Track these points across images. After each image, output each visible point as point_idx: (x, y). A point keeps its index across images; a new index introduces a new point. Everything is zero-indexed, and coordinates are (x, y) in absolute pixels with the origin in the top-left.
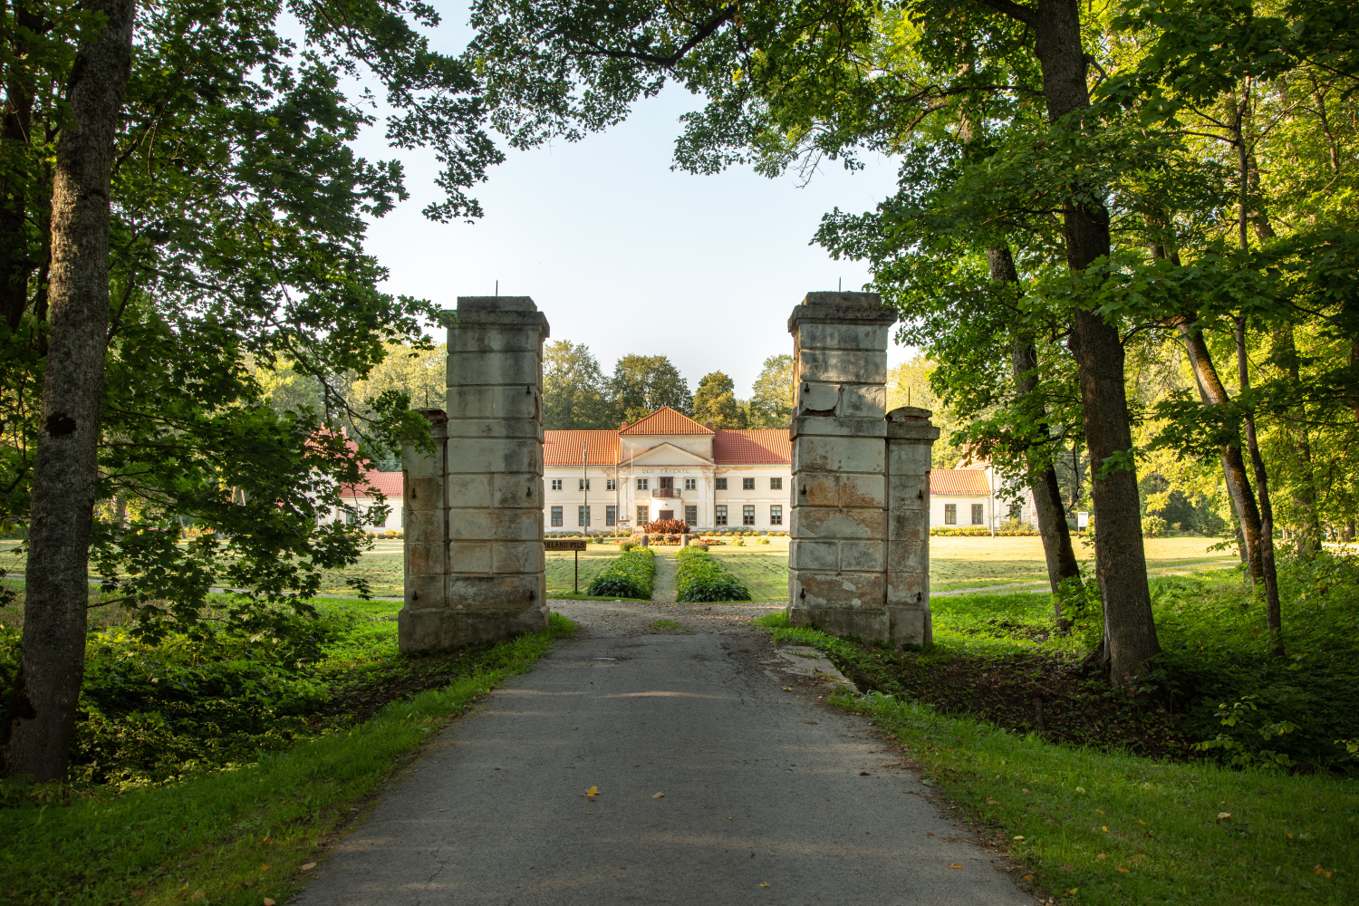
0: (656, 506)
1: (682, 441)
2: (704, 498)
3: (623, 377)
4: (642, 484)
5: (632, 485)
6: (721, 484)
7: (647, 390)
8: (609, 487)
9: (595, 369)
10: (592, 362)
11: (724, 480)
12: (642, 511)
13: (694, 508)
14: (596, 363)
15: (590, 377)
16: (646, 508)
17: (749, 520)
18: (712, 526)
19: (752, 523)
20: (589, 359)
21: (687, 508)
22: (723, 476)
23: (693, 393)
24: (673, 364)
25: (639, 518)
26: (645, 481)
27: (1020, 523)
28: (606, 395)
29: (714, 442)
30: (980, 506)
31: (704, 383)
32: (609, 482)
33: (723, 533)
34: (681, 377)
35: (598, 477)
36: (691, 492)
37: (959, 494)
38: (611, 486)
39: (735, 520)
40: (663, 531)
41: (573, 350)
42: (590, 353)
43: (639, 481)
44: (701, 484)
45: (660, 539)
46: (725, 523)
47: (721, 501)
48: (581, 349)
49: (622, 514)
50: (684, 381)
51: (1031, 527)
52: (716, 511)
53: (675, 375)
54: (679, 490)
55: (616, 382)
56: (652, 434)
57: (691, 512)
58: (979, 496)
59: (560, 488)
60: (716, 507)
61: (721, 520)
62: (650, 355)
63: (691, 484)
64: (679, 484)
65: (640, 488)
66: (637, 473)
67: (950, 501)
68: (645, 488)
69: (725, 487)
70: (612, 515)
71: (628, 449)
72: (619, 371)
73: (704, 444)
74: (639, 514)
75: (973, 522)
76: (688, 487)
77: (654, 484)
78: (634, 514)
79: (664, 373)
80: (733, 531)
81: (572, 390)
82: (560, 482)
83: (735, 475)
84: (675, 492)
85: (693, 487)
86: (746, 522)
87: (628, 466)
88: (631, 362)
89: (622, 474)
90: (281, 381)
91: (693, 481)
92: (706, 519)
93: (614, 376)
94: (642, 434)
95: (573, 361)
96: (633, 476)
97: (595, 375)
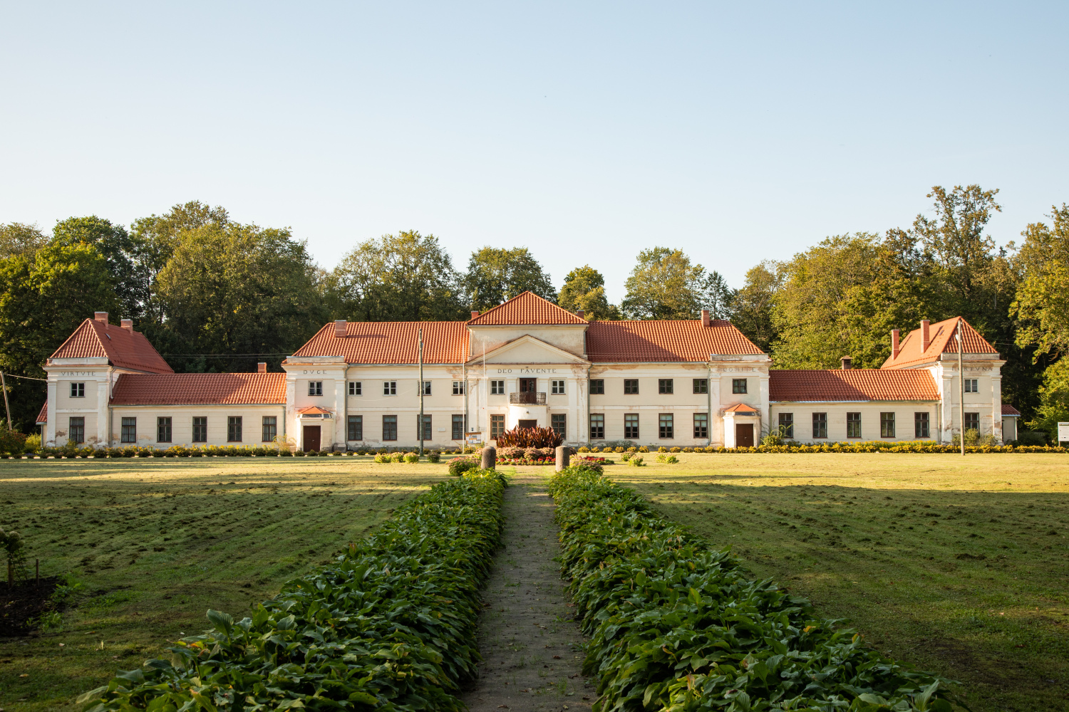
0: (515, 415)
1: (548, 333)
2: (575, 405)
3: (479, 273)
4: (497, 387)
5: (485, 388)
6: (596, 387)
7: (505, 287)
8: (455, 391)
9: (446, 263)
10: (442, 255)
11: (601, 382)
12: (497, 420)
13: (563, 417)
14: (447, 257)
15: (440, 272)
16: (502, 417)
17: (632, 432)
18: (586, 440)
19: (636, 436)
20: (439, 252)
21: (554, 417)
22: (599, 377)
23: (558, 291)
24: (535, 257)
25: (494, 430)
26: (501, 383)
27: (978, 436)
28: (458, 292)
29: (588, 335)
30: (925, 415)
31: (570, 278)
32: (455, 385)
33: (601, 449)
34: (544, 271)
35: (441, 378)
36: (558, 397)
37: (899, 400)
38: (458, 390)
39: (615, 431)
40: (524, 445)
41: (421, 241)
42: (441, 245)
43: (494, 383)
44: (571, 387)
45: (519, 455)
46: (601, 435)
47: (597, 409)
48: (429, 240)
49: (472, 425)
50: (548, 277)
51: (994, 441)
52: (590, 421)
53: (538, 269)
54: (544, 394)
55: (470, 278)
56: (509, 324)
57: (559, 421)
58: (924, 402)
59: (394, 392)
60: (590, 415)
61: (597, 432)
62: (510, 248)
63: (558, 387)
64: (543, 387)
65: (494, 391)
66: (492, 373)
67: (887, 408)
68: (501, 391)
69: (601, 391)
70: (459, 425)
71: (480, 343)
72: (473, 265)
73: (575, 338)
74: (494, 424)
75: (917, 435)
76: (554, 391)
77: (512, 387)
78: (486, 425)
79: (524, 267)
80: (613, 447)
81: (420, 286)
82: (394, 384)
83: (614, 376)
84: (539, 397)
85: (562, 391)
86: (627, 435)
87: (480, 364)
88: (488, 256)
89: (472, 374)
90: (62, 268)
91: (562, 383)
92: (577, 431)
93: (467, 272)
94: (497, 324)
95: (420, 254)
96: (486, 377)
97: (446, 270)
